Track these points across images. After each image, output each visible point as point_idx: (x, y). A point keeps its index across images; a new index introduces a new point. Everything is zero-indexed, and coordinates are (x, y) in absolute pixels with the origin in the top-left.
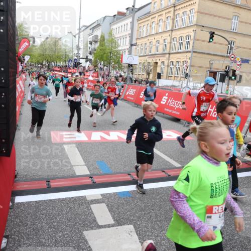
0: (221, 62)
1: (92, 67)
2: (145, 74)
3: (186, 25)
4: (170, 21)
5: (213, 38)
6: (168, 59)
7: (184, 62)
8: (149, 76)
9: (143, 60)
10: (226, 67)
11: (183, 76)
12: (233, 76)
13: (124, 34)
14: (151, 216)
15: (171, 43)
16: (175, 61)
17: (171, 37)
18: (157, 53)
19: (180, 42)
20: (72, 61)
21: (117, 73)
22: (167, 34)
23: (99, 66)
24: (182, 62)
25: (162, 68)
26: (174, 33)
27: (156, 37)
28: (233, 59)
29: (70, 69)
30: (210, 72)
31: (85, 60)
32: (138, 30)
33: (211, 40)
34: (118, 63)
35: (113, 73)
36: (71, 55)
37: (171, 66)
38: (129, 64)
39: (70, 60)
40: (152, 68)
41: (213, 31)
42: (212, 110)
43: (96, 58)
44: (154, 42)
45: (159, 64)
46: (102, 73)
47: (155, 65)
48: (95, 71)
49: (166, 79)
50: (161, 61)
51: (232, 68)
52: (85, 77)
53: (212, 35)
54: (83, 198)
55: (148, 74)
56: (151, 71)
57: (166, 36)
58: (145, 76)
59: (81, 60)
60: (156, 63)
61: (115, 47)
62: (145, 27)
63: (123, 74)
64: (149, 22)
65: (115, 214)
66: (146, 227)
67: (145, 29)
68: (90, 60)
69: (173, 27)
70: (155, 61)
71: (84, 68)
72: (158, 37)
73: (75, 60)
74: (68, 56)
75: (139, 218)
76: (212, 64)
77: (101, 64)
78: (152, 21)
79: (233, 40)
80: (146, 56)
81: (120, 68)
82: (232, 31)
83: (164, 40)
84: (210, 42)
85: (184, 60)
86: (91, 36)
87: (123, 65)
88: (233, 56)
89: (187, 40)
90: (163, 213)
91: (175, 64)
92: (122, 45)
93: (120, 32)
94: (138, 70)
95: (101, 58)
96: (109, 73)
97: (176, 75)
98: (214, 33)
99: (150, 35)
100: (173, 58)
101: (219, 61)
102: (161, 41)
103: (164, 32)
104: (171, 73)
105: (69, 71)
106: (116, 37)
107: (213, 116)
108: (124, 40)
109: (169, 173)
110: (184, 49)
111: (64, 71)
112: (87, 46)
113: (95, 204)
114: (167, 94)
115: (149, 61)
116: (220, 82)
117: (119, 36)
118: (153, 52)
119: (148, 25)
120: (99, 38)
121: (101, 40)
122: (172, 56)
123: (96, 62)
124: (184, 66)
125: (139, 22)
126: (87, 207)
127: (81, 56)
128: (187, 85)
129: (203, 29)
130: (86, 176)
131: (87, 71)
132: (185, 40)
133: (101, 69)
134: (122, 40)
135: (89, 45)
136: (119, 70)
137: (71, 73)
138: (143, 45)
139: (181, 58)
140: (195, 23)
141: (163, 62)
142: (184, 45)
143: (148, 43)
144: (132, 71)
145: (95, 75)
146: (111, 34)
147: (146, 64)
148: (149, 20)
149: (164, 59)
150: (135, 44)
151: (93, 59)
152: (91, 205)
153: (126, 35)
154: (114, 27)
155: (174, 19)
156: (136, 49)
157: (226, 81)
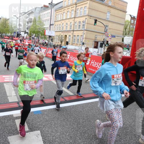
0: (101, 37)
1: (28, 37)
2: (60, 42)
3: (83, 15)
4: (73, 12)
5: (96, 23)
6: (73, 34)
7: (81, 36)
8: (62, 43)
9: (58, 34)
10: (104, 39)
11: (81, 44)
12: (107, 44)
13: (47, 19)
14: (52, 125)
15: (74, 25)
16: (76, 35)
17: (74, 21)
18: (66, 30)
19: (79, 24)
20: (16, 33)
21: (43, 41)
22: (72, 20)
23: (32, 36)
24: (80, 36)
25: (69, 39)
26: (76, 19)
27: (66, 21)
28: (106, 35)
29: (15, 38)
30: (95, 42)
31: (24, 33)
32: (56, 17)
33: (95, 24)
34: (43, 35)
35: (41, 41)
36: (15, 29)
37: (74, 38)
38: (49, 36)
39: (14, 32)
40: (63, 38)
41: (96, 19)
42: (93, 63)
43: (30, 32)
44: (65, 24)
45: (68, 36)
46: (34, 40)
47: (66, 37)
48: (30, 39)
49: (72, 45)
50: (68, 35)
51: (107, 40)
52: (24, 43)
53: (96, 21)
54: (12, 116)
55: (62, 42)
56: (63, 40)
57: (71, 20)
58: (60, 43)
59: (21, 32)
60: (66, 36)
61: (42, 26)
62: (60, 15)
63: (47, 42)
64: (62, 12)
65: (30, 125)
66: (48, 131)
67: (59, 16)
68: (27, 33)
69: (75, 16)
70: (65, 35)
71: (23, 37)
72: (67, 21)
73: (18, 32)
74: (13, 30)
75: (44, 126)
76: (96, 37)
77: (33, 35)
78: (64, 12)
79: (107, 24)
80: (60, 31)
81: (45, 38)
82: (107, 19)
83: (70, 23)
84: (94, 25)
85: (81, 35)
86: (28, 19)
87: (47, 36)
88: (107, 33)
89: (83, 24)
90: (59, 122)
91: (76, 37)
92: (46, 24)
93: (45, 17)
94: (55, 40)
95: (34, 32)
96: (39, 41)
97: (77, 43)
98: (97, 20)
99: (63, 20)
100: (76, 33)
101: (100, 36)
102: (69, 23)
103: (70, 18)
104: (74, 42)
105: (14, 39)
106: (43, 20)
107: (94, 66)
108: (48, 22)
109: (66, 99)
110: (81, 29)
111: (11, 39)
112: (25, 24)
113: (18, 119)
114: (69, 54)
115: (62, 35)
116: (100, 47)
117: (44, 19)
118: (64, 30)
119: (61, 14)
120: (33, 20)
121: (34, 21)
122: (75, 32)
123: (31, 34)
124: (81, 38)
125: (56, 12)
126: (13, 121)
127: (22, 30)
128: (81, 49)
129: (91, 18)
130: (16, 102)
131: (25, 39)
132: (82, 24)
133: (33, 38)
134: (46, 21)
135: (27, 24)
136: (44, 39)
137: (15, 40)
138: (59, 25)
139: (80, 34)
140: (87, 14)
141: (70, 36)
142: (81, 26)
143: (61, 24)
144: (52, 40)
145: (30, 42)
146: (39, 18)
147: (60, 36)
148: (61, 11)
149: (70, 34)
150: (53, 25)
151: (29, 32)
152: (16, 120)
153: (48, 19)
154: (41, 14)
155: (76, 11)
156: (54, 27)
157: (103, 47)
